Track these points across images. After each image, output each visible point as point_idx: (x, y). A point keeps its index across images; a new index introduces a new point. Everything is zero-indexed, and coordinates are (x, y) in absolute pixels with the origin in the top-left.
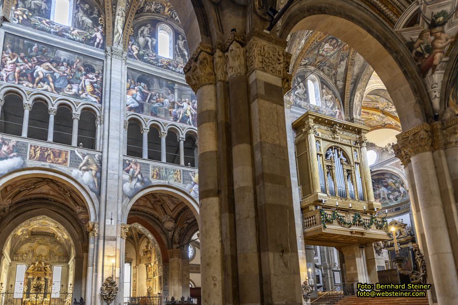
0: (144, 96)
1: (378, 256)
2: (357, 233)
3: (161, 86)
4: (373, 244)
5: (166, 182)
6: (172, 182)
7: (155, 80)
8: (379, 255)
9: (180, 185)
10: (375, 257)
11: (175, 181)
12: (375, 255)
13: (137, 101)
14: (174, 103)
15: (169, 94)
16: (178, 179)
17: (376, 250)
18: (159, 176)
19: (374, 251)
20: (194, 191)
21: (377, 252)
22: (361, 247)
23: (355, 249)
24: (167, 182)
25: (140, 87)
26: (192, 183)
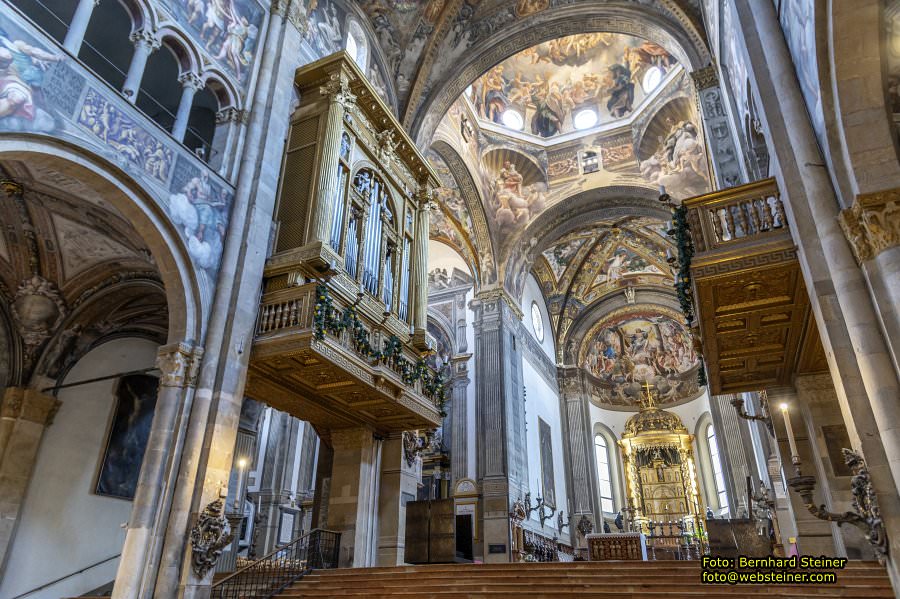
1: (407, 467)
2: (387, 384)
4: (403, 436)
8: (410, 466)
10: (402, 469)
12: (403, 462)
17: (406, 451)
19: (403, 454)
21: (407, 457)
22: (377, 437)
23: (364, 437)
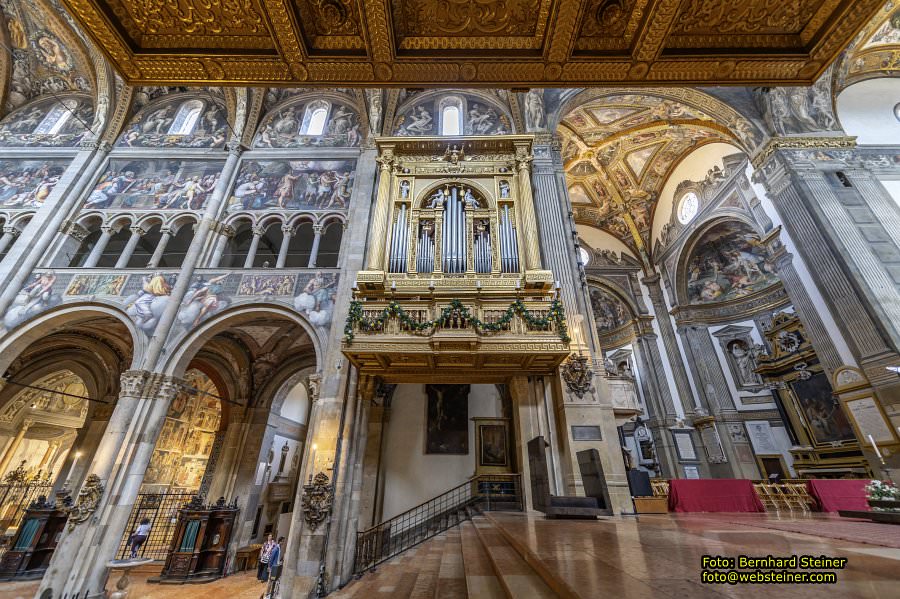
0: (122, 185)
1: (576, 399)
2: (449, 344)
3: (158, 168)
4: (561, 370)
5: (89, 298)
6: (101, 296)
7: (151, 164)
8: (581, 397)
9: (114, 300)
10: (565, 401)
11: (109, 293)
12: (566, 396)
13: (108, 195)
14: (169, 186)
15: (167, 176)
16: (114, 289)
17: (569, 384)
18: (81, 290)
19: (565, 386)
20: (136, 305)
21: (572, 390)
22: (539, 379)
24: (91, 296)
25: (123, 177)
26: (141, 291)
